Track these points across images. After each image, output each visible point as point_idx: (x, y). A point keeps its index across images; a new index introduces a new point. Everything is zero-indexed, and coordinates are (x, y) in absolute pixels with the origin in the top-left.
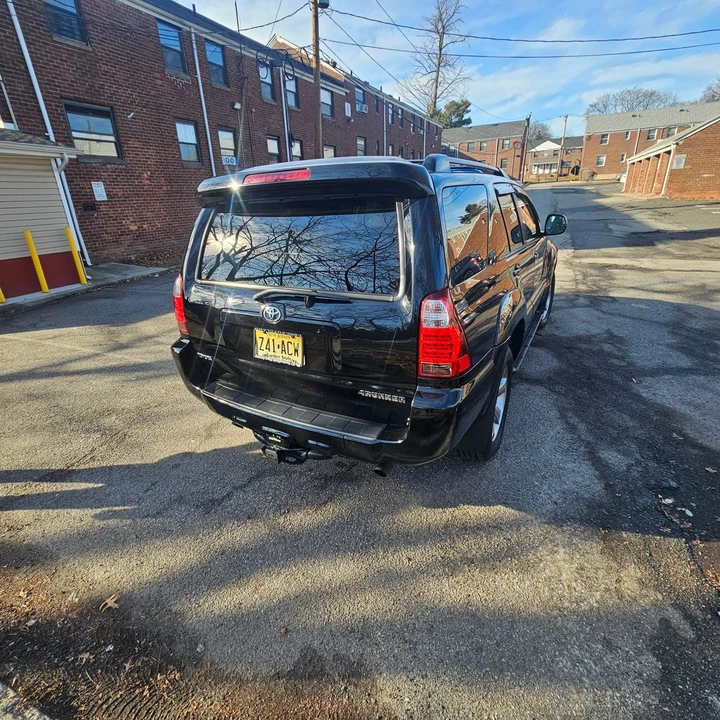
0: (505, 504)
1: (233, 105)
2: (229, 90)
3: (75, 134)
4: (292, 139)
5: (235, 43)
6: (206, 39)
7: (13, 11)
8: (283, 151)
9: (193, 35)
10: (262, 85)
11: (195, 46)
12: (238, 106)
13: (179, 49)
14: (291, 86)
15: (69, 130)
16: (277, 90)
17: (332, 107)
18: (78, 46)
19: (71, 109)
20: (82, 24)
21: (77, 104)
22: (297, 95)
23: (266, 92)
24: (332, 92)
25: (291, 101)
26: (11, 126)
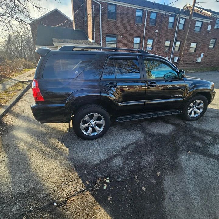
0: (70, 149)
1: (155, 31)
2: (155, 26)
3: (107, 42)
4: (177, 41)
5: (161, 11)
6: (151, 11)
7: (101, 15)
8: (171, 45)
9: (147, 11)
10: (169, 23)
11: (146, 15)
12: (157, 31)
13: (141, 16)
14: (182, 22)
15: (106, 41)
16: (175, 24)
17: (201, 28)
18: (113, 20)
19: (107, 36)
20: (116, 14)
21: (109, 35)
22: (184, 25)
23: (170, 26)
24: (202, 22)
25: (181, 27)
26: (94, 41)
